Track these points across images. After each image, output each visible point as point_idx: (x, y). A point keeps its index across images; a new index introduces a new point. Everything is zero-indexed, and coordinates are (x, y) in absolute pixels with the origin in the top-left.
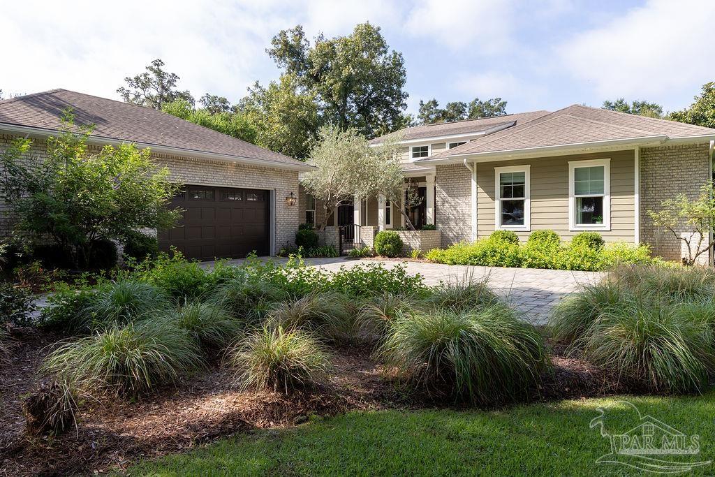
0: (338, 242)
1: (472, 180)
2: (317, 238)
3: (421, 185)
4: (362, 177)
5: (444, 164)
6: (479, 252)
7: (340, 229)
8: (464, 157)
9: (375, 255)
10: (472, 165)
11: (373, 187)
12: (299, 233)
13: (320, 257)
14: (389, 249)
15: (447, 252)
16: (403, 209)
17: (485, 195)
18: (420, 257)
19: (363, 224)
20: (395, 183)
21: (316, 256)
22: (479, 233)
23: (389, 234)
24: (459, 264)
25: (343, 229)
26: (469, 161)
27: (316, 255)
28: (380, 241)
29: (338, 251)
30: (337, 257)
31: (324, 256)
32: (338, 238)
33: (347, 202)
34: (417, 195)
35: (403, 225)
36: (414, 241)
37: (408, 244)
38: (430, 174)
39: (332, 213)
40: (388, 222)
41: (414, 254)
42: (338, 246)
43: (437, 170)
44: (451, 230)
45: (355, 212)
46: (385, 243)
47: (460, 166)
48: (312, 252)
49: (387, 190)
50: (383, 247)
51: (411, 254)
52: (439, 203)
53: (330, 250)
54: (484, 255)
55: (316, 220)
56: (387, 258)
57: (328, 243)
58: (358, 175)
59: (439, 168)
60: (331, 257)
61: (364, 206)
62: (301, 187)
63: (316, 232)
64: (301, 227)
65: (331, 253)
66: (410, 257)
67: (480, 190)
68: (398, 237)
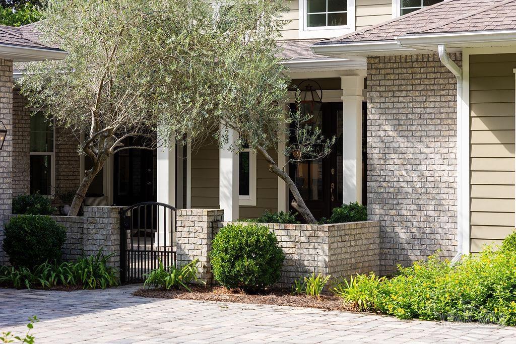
0: (115, 248)
1: (458, 98)
2: (60, 236)
3: (328, 96)
4: (179, 83)
5: (388, 54)
6: (476, 289)
7: (122, 213)
8: (438, 42)
9: (212, 285)
10: (456, 57)
11: (209, 112)
12: (14, 223)
13: (70, 287)
14: (249, 272)
15: (396, 284)
16: (282, 165)
17: (491, 137)
18: (328, 293)
19: (180, 202)
20: (265, 102)
21: (59, 286)
22: (476, 232)
23: (250, 234)
24: (427, 317)
25: (129, 214)
26: (449, 50)
27: (60, 282)
28: (226, 251)
29: (116, 271)
30: (114, 286)
31: (80, 284)
32: (116, 237)
33: (139, 140)
34: (318, 131)
35: (282, 206)
36: (312, 252)
37: (296, 257)
38: (351, 73)
39: (99, 169)
40: (243, 189)
41: (313, 285)
42: (115, 259)
43: (370, 66)
44: (404, 222)
45: (159, 162)
46: (238, 257)
47: (429, 61)
48: (49, 275)
49: (245, 118)
50: (233, 265)
51: (303, 286)
52: (374, 154)
53: (96, 268)
54: (489, 296)
55: (57, 178)
56: (242, 295)
57: (92, 249)
58: (168, 80)
59: (376, 63)
60: (98, 287)
61: (181, 157)
62: (19, 98)
63: (56, 219)
64: (19, 205)
65: (97, 276)
66: (303, 293)
67: (478, 123)
68: (272, 240)
